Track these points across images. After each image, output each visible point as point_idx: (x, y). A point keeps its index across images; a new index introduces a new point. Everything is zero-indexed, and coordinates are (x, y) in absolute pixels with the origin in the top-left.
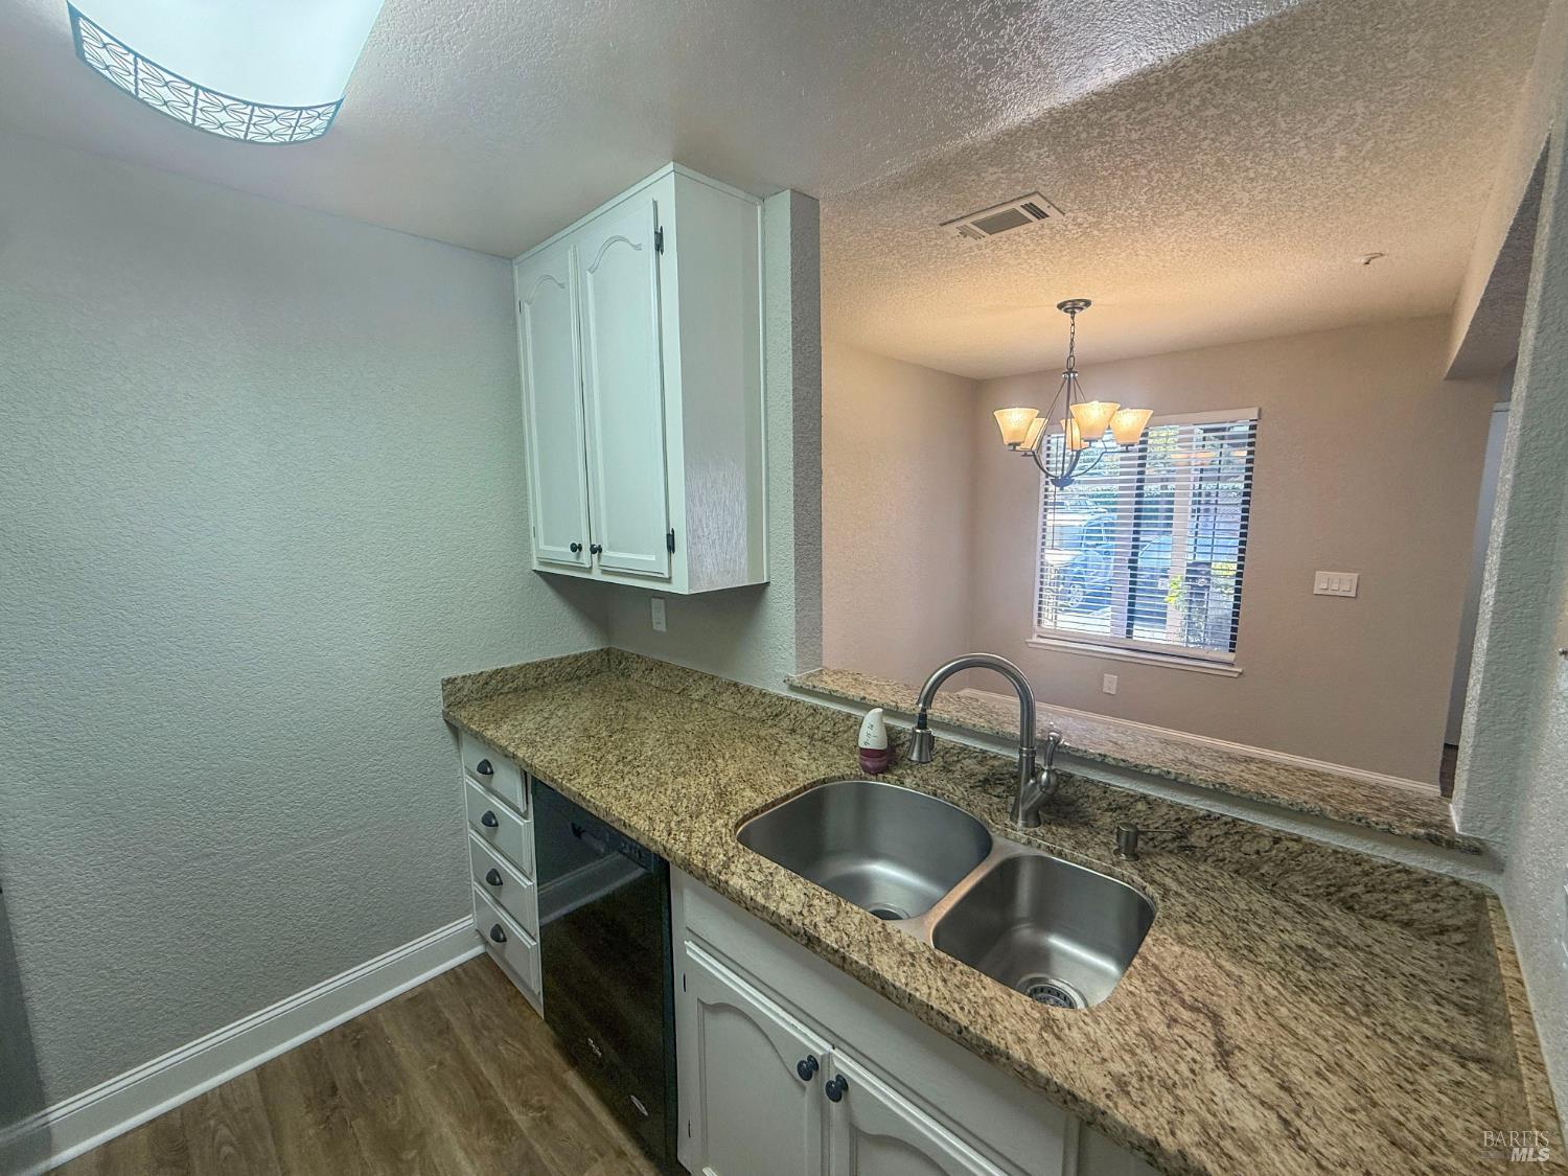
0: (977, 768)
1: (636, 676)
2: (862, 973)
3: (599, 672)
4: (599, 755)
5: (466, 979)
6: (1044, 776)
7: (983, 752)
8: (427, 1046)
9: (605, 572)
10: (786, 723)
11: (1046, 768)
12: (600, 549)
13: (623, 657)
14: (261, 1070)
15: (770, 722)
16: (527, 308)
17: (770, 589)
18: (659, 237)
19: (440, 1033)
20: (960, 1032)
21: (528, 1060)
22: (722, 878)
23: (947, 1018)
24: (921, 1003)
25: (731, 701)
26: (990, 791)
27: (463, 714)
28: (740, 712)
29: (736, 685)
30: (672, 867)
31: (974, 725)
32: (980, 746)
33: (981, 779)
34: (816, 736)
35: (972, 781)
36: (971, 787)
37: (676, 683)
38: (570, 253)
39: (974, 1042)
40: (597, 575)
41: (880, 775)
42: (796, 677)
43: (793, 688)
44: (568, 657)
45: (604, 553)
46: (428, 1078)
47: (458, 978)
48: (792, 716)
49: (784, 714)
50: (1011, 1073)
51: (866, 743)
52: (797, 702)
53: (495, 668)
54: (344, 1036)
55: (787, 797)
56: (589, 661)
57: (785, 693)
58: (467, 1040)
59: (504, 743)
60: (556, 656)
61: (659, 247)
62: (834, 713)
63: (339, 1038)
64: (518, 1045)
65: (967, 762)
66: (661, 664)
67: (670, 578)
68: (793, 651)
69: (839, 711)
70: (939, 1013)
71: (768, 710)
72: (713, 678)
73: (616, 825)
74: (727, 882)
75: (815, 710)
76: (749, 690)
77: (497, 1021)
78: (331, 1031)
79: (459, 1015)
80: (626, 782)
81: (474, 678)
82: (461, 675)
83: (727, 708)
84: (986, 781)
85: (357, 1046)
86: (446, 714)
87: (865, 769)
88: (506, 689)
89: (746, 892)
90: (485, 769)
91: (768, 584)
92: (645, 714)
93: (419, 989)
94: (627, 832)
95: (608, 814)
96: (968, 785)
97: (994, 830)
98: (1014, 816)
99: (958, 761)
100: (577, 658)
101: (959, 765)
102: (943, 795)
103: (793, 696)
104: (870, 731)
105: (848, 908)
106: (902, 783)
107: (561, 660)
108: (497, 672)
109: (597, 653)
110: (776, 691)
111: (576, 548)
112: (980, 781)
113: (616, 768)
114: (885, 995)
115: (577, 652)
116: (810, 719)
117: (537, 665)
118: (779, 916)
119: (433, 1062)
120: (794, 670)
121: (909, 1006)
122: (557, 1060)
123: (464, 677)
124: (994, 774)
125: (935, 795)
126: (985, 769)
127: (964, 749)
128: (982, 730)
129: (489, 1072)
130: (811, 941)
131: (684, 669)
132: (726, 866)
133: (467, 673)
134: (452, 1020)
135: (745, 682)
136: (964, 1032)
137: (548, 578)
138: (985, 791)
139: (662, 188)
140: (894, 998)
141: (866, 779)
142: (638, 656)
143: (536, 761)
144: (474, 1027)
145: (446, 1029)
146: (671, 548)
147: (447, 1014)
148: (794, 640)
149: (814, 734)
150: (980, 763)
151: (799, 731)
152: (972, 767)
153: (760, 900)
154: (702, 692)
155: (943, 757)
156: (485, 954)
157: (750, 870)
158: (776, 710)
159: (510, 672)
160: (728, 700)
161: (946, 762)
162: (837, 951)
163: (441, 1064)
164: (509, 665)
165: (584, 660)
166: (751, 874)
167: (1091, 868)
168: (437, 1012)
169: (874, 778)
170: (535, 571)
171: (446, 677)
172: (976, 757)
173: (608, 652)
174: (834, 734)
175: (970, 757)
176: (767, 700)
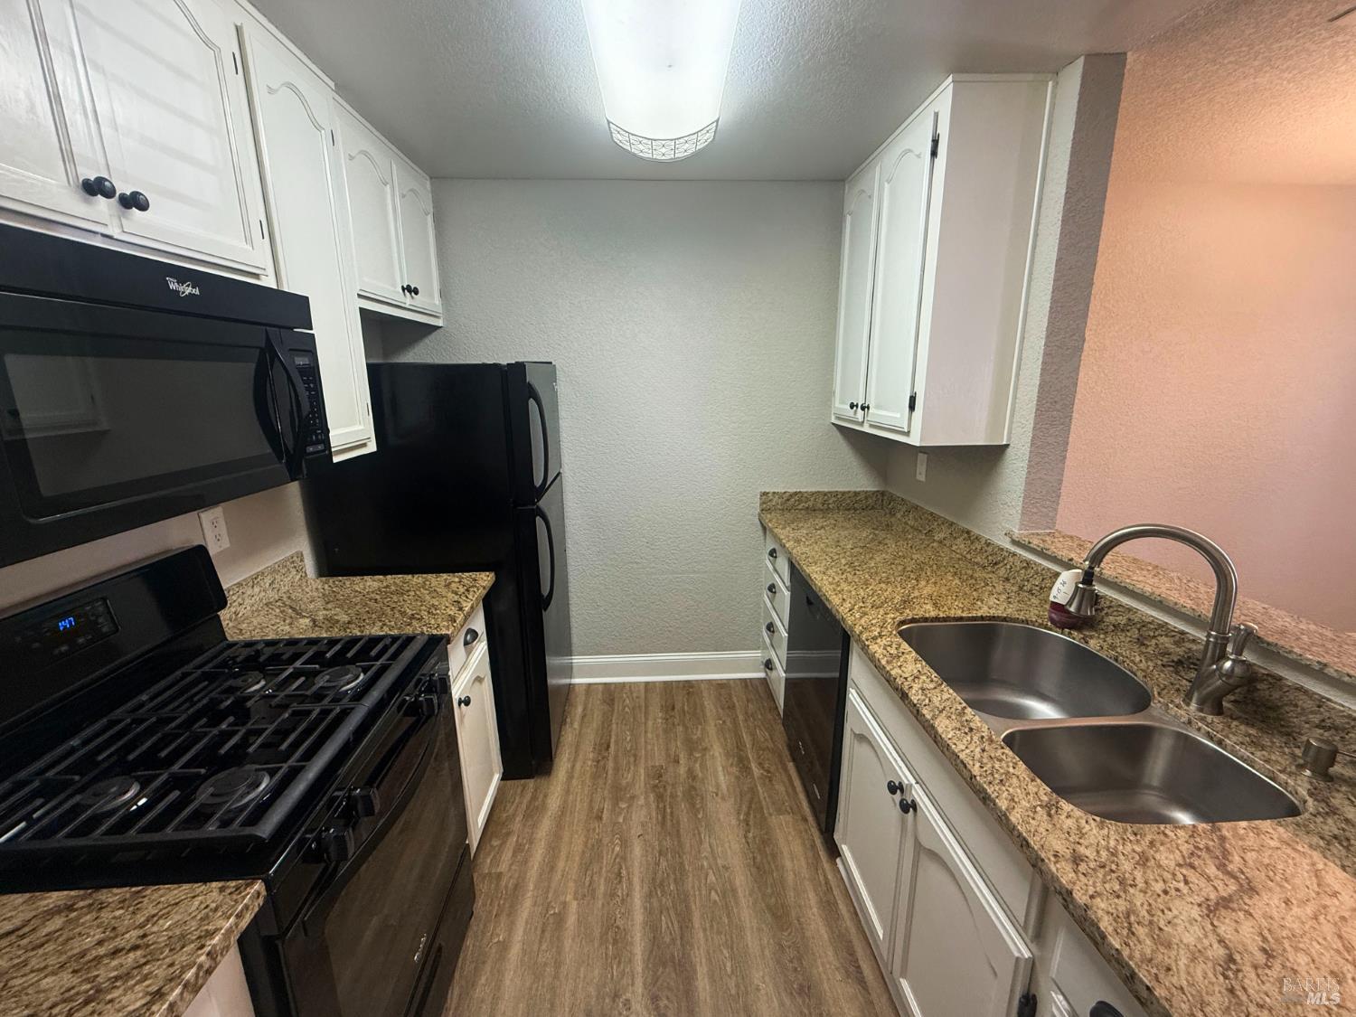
0: (1172, 648)
1: (899, 515)
2: (926, 724)
3: (873, 508)
4: (836, 557)
5: (750, 688)
6: (1228, 664)
7: (1183, 633)
8: (720, 710)
9: (871, 426)
10: (1002, 572)
11: (1232, 657)
12: (868, 408)
13: (892, 498)
14: (647, 684)
15: (989, 569)
16: (849, 218)
17: (1009, 450)
18: (935, 142)
19: (729, 707)
20: (971, 779)
21: (771, 745)
22: (867, 643)
23: (966, 767)
24: (954, 753)
25: (963, 546)
26: (1183, 674)
27: (769, 516)
28: (969, 556)
29: (968, 532)
30: (852, 639)
31: (1176, 604)
32: (1181, 626)
33: (1175, 660)
34: (1025, 588)
35: (1165, 660)
36: (1163, 665)
37: (925, 523)
38: (878, 169)
39: (978, 787)
40: (866, 429)
41: (1067, 630)
42: (1017, 532)
43: (1014, 542)
44: (849, 492)
45: (871, 411)
46: (716, 725)
47: (746, 686)
48: (1008, 567)
49: (1001, 564)
50: (995, 815)
51: (1055, 597)
52: (1014, 555)
53: (795, 490)
54: (684, 687)
55: (961, 619)
56: (866, 498)
57: (1007, 545)
58: (741, 717)
59: (782, 537)
60: (841, 490)
61: (934, 154)
62: (1044, 569)
63: (681, 685)
64: (767, 734)
65: (1163, 639)
66: (916, 508)
67: (909, 432)
68: (1019, 509)
69: (1049, 569)
70: (962, 762)
71: (990, 558)
72: (952, 524)
73: (823, 598)
74: (868, 646)
75: (1028, 564)
76: (978, 538)
77: (760, 717)
78: (679, 682)
79: (741, 703)
80: (844, 576)
81: (781, 495)
82: (772, 491)
83: (958, 551)
84: (1180, 662)
85: (688, 694)
86: (759, 515)
87: (1052, 620)
88: (800, 507)
89: (877, 655)
90: (773, 553)
91: (1007, 446)
92: (887, 541)
93: (725, 682)
94: (827, 603)
95: (820, 590)
96: (1160, 663)
97: (1156, 701)
98: (1188, 699)
99: (1154, 637)
100: (856, 494)
101: (1154, 642)
102: (1124, 662)
103: (1013, 549)
104: (1061, 587)
105: (945, 689)
106: (1087, 642)
107: (843, 493)
108: (796, 493)
109: (874, 493)
110: (1000, 543)
111: (852, 406)
112: (1173, 661)
113: (842, 567)
114: (935, 742)
115: (858, 490)
116: (1023, 571)
117: (825, 494)
118: (890, 675)
119: (720, 719)
120: (1017, 527)
121: (947, 753)
122: (786, 753)
123: (774, 493)
124: (1189, 658)
125: (1116, 660)
126: (1180, 651)
127: (1163, 625)
128: (1183, 610)
129: (747, 738)
130: (904, 696)
131: (932, 514)
132: (874, 638)
133: (776, 491)
134: (737, 704)
135: (976, 531)
136: (973, 780)
137: (840, 428)
138: (1177, 673)
139: (942, 100)
140: (940, 745)
141: (1051, 630)
142: (902, 499)
143: (794, 551)
144: (746, 713)
145: (732, 707)
146: (912, 407)
147: (735, 699)
148: (1021, 499)
149: (1024, 586)
150: (1177, 643)
151: (1012, 581)
152: (1167, 645)
153: (883, 662)
154: (942, 535)
155: (1139, 630)
156: (765, 679)
157: (890, 646)
158: (996, 559)
159: (806, 495)
160: (960, 545)
161: (1141, 635)
162: (915, 705)
163: (724, 722)
164: (805, 490)
165: (862, 496)
166: (889, 648)
167: (1253, 767)
168: (730, 695)
169: (1060, 631)
170: (833, 424)
171: (763, 491)
172: (1173, 636)
173: (883, 494)
174: (1041, 588)
175: (1166, 636)
176: (990, 549)
